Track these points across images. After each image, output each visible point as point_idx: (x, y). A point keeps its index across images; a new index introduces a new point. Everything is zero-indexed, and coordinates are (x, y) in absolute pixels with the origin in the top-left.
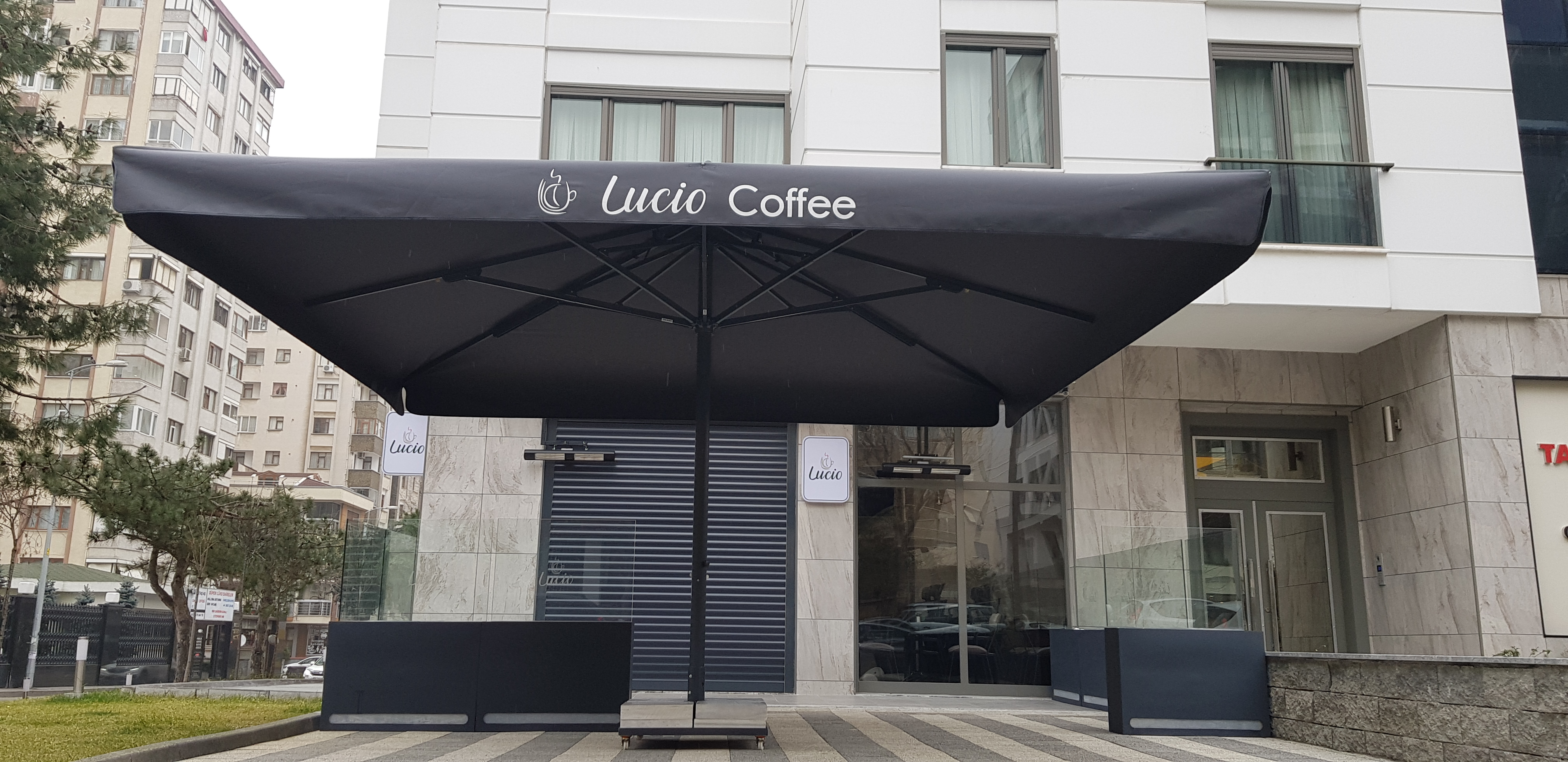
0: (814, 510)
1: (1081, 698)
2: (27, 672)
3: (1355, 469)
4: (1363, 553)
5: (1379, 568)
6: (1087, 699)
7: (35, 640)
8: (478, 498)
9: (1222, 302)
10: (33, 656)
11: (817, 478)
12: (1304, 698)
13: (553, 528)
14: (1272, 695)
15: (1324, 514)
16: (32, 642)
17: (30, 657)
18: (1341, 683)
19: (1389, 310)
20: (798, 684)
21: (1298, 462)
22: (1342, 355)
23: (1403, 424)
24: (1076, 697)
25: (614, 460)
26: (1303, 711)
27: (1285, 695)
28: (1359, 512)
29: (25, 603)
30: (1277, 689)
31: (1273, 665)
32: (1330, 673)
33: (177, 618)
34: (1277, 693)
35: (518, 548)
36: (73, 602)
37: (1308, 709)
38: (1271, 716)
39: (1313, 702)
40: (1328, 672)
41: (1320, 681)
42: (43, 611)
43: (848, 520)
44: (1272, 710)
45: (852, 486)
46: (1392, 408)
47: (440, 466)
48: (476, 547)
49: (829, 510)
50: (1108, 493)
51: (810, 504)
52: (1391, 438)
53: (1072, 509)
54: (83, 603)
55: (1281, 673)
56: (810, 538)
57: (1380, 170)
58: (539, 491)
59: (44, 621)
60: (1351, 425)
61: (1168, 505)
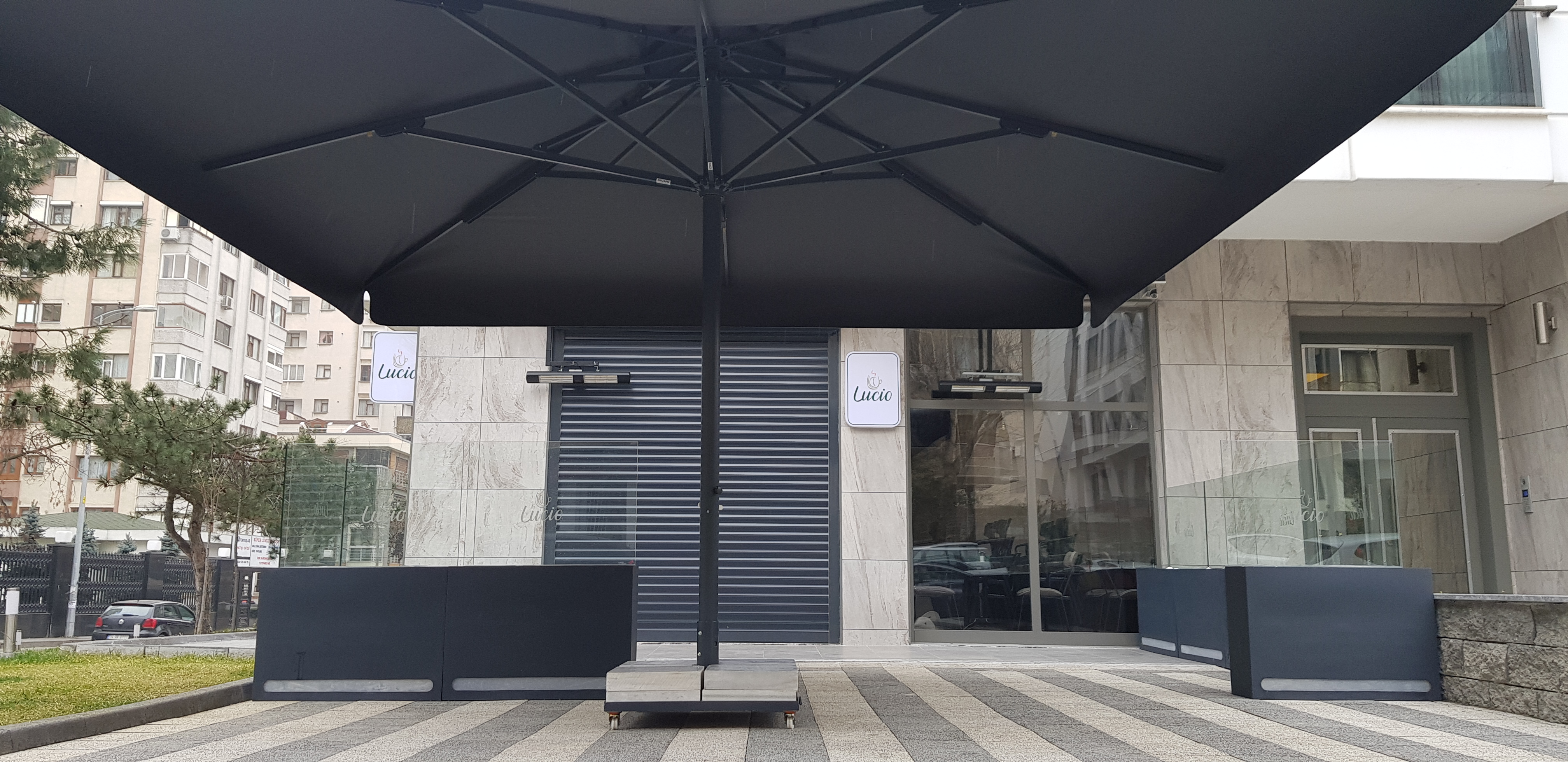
0: (860, 436)
1: (1178, 648)
2: (68, 621)
3: (1494, 377)
4: (1504, 476)
5: (1525, 493)
6: (1185, 649)
7: (74, 590)
8: (476, 427)
9: (1347, 178)
10: (73, 605)
11: (863, 399)
12: (1494, 652)
13: (562, 460)
14: (1443, 647)
15: (1457, 433)
16: (71, 591)
17: (70, 606)
18: (1552, 633)
19: (1551, 183)
20: (844, 634)
21: (1420, 375)
22: (1481, 245)
23: (1559, 322)
24: (1172, 647)
25: (629, 382)
26: (1491, 669)
27: (1462, 647)
28: (1499, 429)
29: (62, 552)
30: (1451, 641)
31: (1446, 610)
32: (1534, 620)
33: (196, 565)
34: (1451, 645)
35: (523, 483)
36: (115, 550)
37: (1499, 666)
38: (1441, 675)
39: (1507, 658)
40: (1531, 619)
41: (1518, 632)
42: (82, 560)
43: (899, 447)
44: (1442, 667)
45: (903, 408)
46: (1545, 304)
47: (432, 392)
48: (475, 482)
49: (878, 436)
50: (1204, 411)
51: (856, 429)
52: (1544, 339)
53: (1162, 430)
54: (126, 552)
55: (1457, 620)
56: (855, 468)
57: (1538, 15)
58: (545, 418)
59: (83, 571)
60: (1489, 328)
61: (1274, 424)
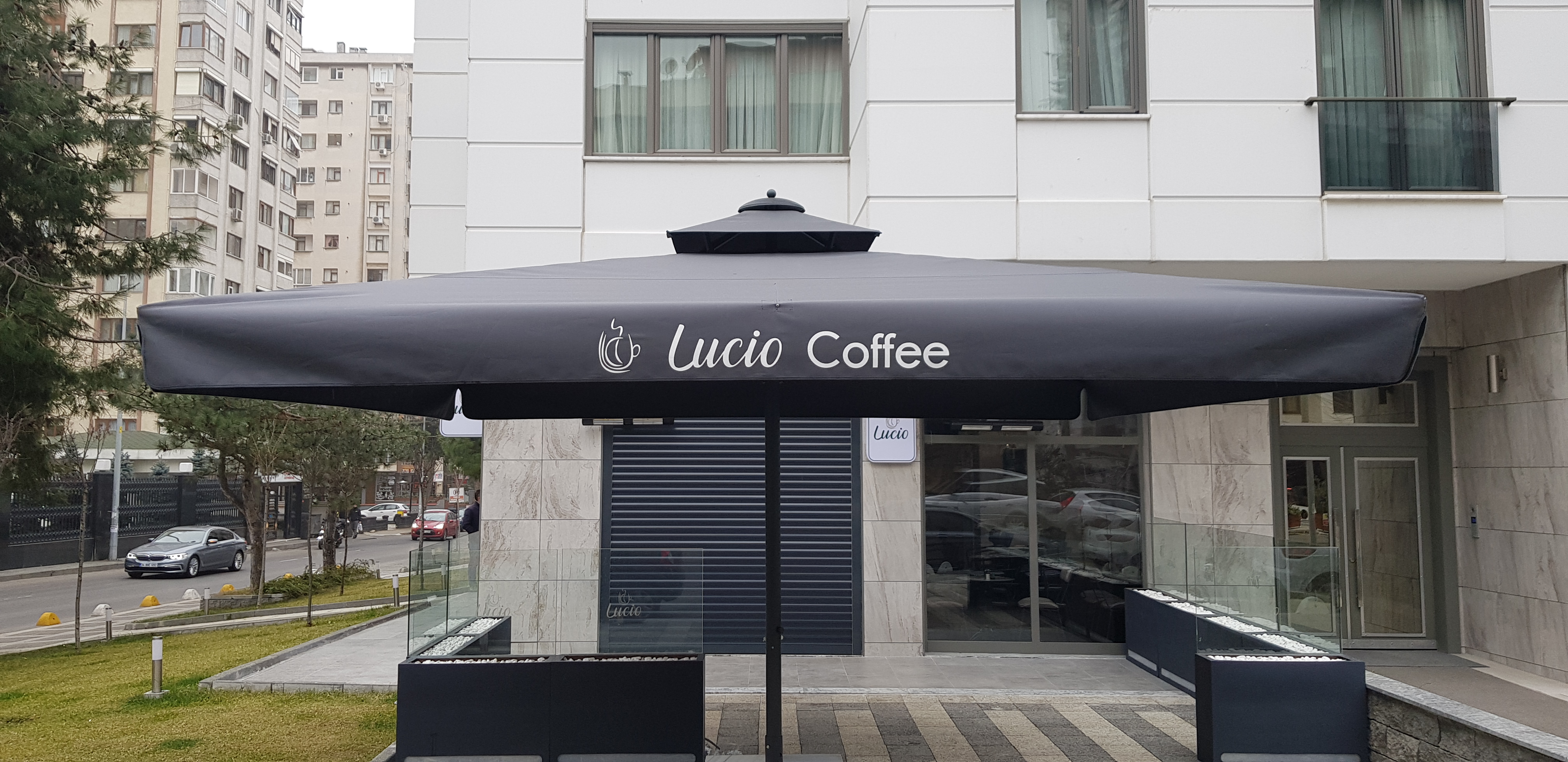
0: (879, 470)
2: (111, 545)
3: (1452, 411)
4: (1456, 501)
5: (1474, 520)
7: (115, 515)
8: (538, 464)
9: (1321, 259)
10: (115, 530)
11: (882, 437)
12: (1409, 744)
13: (615, 493)
14: (1372, 728)
15: (1416, 460)
16: (113, 517)
17: (112, 531)
18: (1452, 743)
19: (1504, 262)
20: (866, 646)
22: (1444, 292)
23: (1510, 375)
25: (673, 423)
26: (1407, 756)
27: (1386, 733)
28: (1454, 458)
29: (103, 480)
30: (1378, 725)
31: (1375, 698)
32: (1440, 728)
33: (249, 520)
34: (1377, 728)
35: (581, 513)
36: (148, 470)
37: (1412, 756)
38: (1369, 749)
39: (1418, 752)
40: (1437, 726)
41: (1427, 733)
42: (121, 485)
43: (915, 480)
44: (1371, 743)
45: (918, 444)
46: (1497, 357)
47: (498, 432)
48: (538, 513)
49: (896, 470)
50: (1188, 446)
51: (876, 464)
52: (1495, 389)
53: (1150, 464)
54: (158, 474)
55: (1383, 708)
56: (876, 499)
57: (1500, 104)
58: (599, 456)
59: (122, 494)
60: (1450, 366)
61: (1251, 458)
